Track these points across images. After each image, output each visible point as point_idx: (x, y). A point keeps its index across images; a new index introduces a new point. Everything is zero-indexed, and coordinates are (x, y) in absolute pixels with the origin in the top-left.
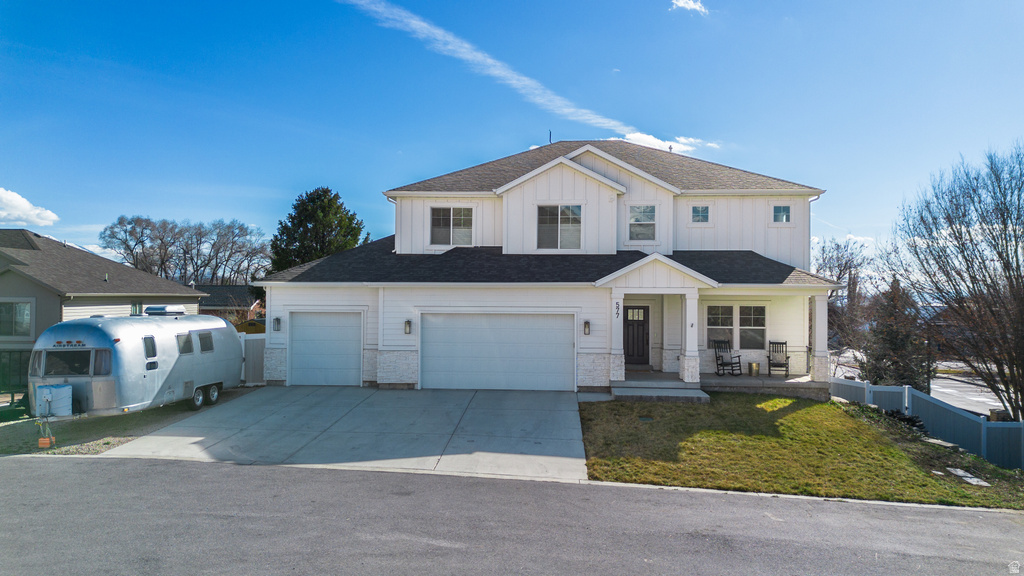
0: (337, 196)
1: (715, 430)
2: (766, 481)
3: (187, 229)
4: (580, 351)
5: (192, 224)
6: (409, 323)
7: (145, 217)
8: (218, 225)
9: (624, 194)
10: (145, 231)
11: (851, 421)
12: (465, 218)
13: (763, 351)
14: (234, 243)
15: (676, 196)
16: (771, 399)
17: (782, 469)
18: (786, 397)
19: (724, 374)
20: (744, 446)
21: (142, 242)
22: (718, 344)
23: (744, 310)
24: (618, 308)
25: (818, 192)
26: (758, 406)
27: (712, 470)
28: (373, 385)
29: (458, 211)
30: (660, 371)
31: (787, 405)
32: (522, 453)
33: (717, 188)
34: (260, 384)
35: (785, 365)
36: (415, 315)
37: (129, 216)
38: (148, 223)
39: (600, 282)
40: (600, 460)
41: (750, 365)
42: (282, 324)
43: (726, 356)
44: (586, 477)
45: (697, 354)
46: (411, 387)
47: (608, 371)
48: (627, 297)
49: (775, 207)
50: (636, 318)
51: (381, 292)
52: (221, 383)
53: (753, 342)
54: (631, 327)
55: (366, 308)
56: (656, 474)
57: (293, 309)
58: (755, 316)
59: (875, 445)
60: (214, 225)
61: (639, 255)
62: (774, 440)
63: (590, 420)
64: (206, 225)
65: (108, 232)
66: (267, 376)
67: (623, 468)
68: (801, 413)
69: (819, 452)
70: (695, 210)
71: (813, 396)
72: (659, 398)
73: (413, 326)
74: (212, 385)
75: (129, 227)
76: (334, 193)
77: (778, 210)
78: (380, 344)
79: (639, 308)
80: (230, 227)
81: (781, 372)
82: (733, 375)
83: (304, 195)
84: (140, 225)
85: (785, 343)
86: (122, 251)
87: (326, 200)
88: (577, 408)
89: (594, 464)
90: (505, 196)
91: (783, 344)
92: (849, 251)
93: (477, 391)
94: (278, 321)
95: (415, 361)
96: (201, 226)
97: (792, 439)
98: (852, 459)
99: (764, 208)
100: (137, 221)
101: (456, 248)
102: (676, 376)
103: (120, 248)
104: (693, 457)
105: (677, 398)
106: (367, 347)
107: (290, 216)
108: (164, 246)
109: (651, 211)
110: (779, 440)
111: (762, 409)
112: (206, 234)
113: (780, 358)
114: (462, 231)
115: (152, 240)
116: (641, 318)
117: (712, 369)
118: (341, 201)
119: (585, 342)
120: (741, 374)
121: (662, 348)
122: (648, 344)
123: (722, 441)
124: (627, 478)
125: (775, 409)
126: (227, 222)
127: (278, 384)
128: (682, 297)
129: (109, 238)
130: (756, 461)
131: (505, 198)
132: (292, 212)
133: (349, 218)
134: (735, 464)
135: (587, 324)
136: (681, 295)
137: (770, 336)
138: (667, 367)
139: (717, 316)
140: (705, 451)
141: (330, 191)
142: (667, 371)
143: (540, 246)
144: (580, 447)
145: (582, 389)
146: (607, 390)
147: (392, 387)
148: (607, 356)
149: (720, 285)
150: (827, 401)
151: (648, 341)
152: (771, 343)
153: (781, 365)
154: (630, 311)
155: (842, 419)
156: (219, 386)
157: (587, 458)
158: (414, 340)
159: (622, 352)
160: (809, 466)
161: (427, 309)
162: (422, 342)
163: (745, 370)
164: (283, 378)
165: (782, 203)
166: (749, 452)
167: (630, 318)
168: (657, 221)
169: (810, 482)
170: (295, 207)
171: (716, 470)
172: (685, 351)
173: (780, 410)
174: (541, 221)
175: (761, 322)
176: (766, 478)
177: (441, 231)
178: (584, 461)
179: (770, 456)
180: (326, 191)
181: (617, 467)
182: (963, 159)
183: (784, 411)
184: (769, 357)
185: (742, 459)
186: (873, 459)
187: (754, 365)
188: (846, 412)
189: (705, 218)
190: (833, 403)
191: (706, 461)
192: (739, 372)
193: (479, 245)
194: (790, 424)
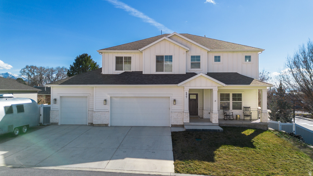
0: (90, 57)
1: (227, 145)
2: (254, 172)
3: (48, 70)
4: (172, 111)
5: (50, 68)
6: (105, 100)
7: (34, 66)
8: (58, 68)
9: (188, 51)
10: (35, 70)
11: (279, 138)
12: (128, 60)
13: (241, 110)
14: (63, 74)
15: (208, 52)
16: (246, 129)
17: (259, 165)
18: (251, 129)
19: (227, 119)
20: (241, 153)
21: (34, 74)
22: (224, 108)
23: (234, 95)
24: (187, 94)
25: (262, 50)
26: (242, 133)
27: (230, 166)
28: (92, 125)
29: (126, 58)
30: (202, 118)
31: (253, 132)
32: (146, 158)
33: (224, 49)
34: (49, 124)
35: (250, 116)
36: (108, 97)
37: (29, 65)
38: (35, 67)
39: (179, 84)
40: (180, 162)
41: (237, 116)
42: (57, 101)
43: (228, 112)
44: (173, 171)
45: (217, 112)
46: (106, 125)
47: (183, 119)
48: (190, 90)
49: (245, 56)
50: (193, 98)
51: (95, 88)
52: (29, 125)
53: (238, 107)
54: (191, 102)
55: (89, 95)
56: (205, 169)
57: (61, 95)
58: (238, 97)
59: (293, 151)
60: (57, 68)
61: (194, 74)
62: (253, 149)
63: (176, 140)
64: (54, 68)
65: (23, 70)
66: (51, 121)
67: (190, 165)
68: (259, 136)
69: (273, 155)
70: (215, 57)
71: (262, 128)
72: (203, 130)
73: (107, 102)
74: (24, 126)
75: (29, 69)
76: (89, 55)
77: (246, 57)
78: (94, 109)
79: (194, 94)
80: (62, 69)
81: (248, 118)
82: (230, 119)
83: (79, 56)
84: (33, 68)
85: (250, 107)
86: (27, 77)
87: (86, 58)
88: (171, 134)
89: (177, 164)
90: (143, 52)
91: (249, 107)
92: (264, 75)
93: (132, 127)
94: (55, 100)
95: (108, 115)
96: (53, 68)
97: (259, 149)
98: (287, 158)
99: (242, 56)
100: (32, 67)
101: (125, 72)
102: (209, 120)
103: (26, 75)
104: (220, 159)
105: (210, 130)
106: (90, 110)
107: (74, 63)
108: (41, 75)
109: (198, 58)
110: (255, 149)
111: (244, 134)
112: (54, 71)
113: (248, 113)
114: (128, 65)
115: (37, 73)
116: (195, 98)
117: (222, 117)
118: (91, 58)
119: (174, 108)
120: (233, 119)
121: (203, 109)
122: (198, 108)
123: (231, 150)
124: (192, 171)
125: (249, 134)
126: (61, 67)
127: (56, 124)
128: (211, 90)
129: (23, 72)
130: (247, 161)
131: (143, 53)
132: (75, 62)
133: (94, 64)
134: (239, 163)
135: (175, 100)
136: (211, 89)
137: (244, 105)
138: (205, 116)
139: (224, 97)
140: (225, 156)
141: (88, 55)
142: (205, 118)
143: (157, 71)
144: (171, 154)
145: (173, 126)
146: (183, 126)
147: (99, 125)
148: (182, 113)
149: (226, 85)
150: (267, 130)
151: (198, 106)
152: (244, 107)
153: (248, 116)
154: (191, 95)
155: (276, 139)
156: (27, 126)
157: (174, 160)
158: (108, 107)
159: (188, 111)
160: (270, 162)
161: (113, 95)
162: (111, 108)
163: (235, 118)
164: (58, 122)
165: (248, 54)
166: (244, 156)
167: (191, 98)
168: (201, 62)
169: (274, 172)
170: (76, 60)
171: (231, 166)
172: (213, 111)
173: (251, 134)
174: (157, 61)
175: (240, 99)
176: (254, 171)
177: (120, 65)
178: (173, 162)
179: (253, 158)
180: (86, 55)
181: (187, 165)
182: (310, 40)
183: (253, 135)
184: (244, 113)
185: (241, 160)
186: (295, 158)
187: (238, 116)
188: (276, 135)
189: (219, 61)
190: (270, 131)
191: (226, 161)
192: (232, 118)
193: (134, 71)
194: (257, 141)
